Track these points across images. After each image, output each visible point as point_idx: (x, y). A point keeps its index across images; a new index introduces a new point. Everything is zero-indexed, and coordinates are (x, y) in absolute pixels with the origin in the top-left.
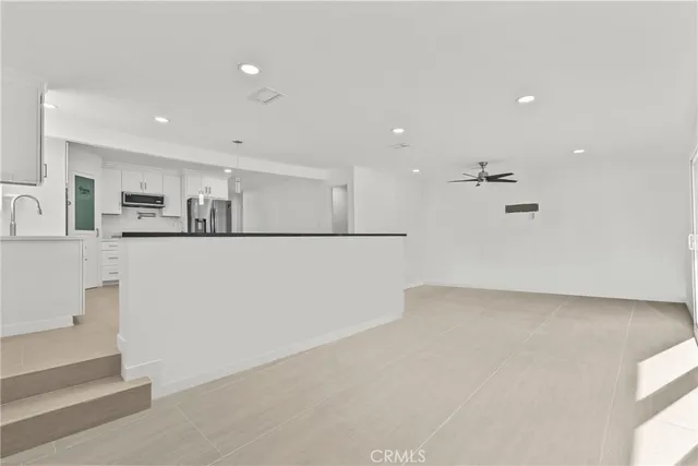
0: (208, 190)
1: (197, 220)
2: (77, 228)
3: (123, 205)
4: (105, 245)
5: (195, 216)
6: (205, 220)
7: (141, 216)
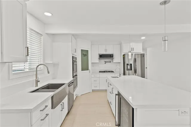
0: (132, 49)
1: (128, 64)
2: (82, 70)
3: (99, 59)
4: (93, 76)
5: (127, 62)
6: (131, 64)
7: (106, 62)
